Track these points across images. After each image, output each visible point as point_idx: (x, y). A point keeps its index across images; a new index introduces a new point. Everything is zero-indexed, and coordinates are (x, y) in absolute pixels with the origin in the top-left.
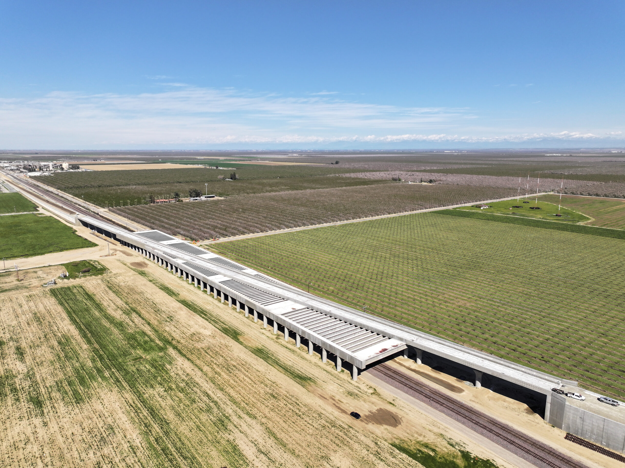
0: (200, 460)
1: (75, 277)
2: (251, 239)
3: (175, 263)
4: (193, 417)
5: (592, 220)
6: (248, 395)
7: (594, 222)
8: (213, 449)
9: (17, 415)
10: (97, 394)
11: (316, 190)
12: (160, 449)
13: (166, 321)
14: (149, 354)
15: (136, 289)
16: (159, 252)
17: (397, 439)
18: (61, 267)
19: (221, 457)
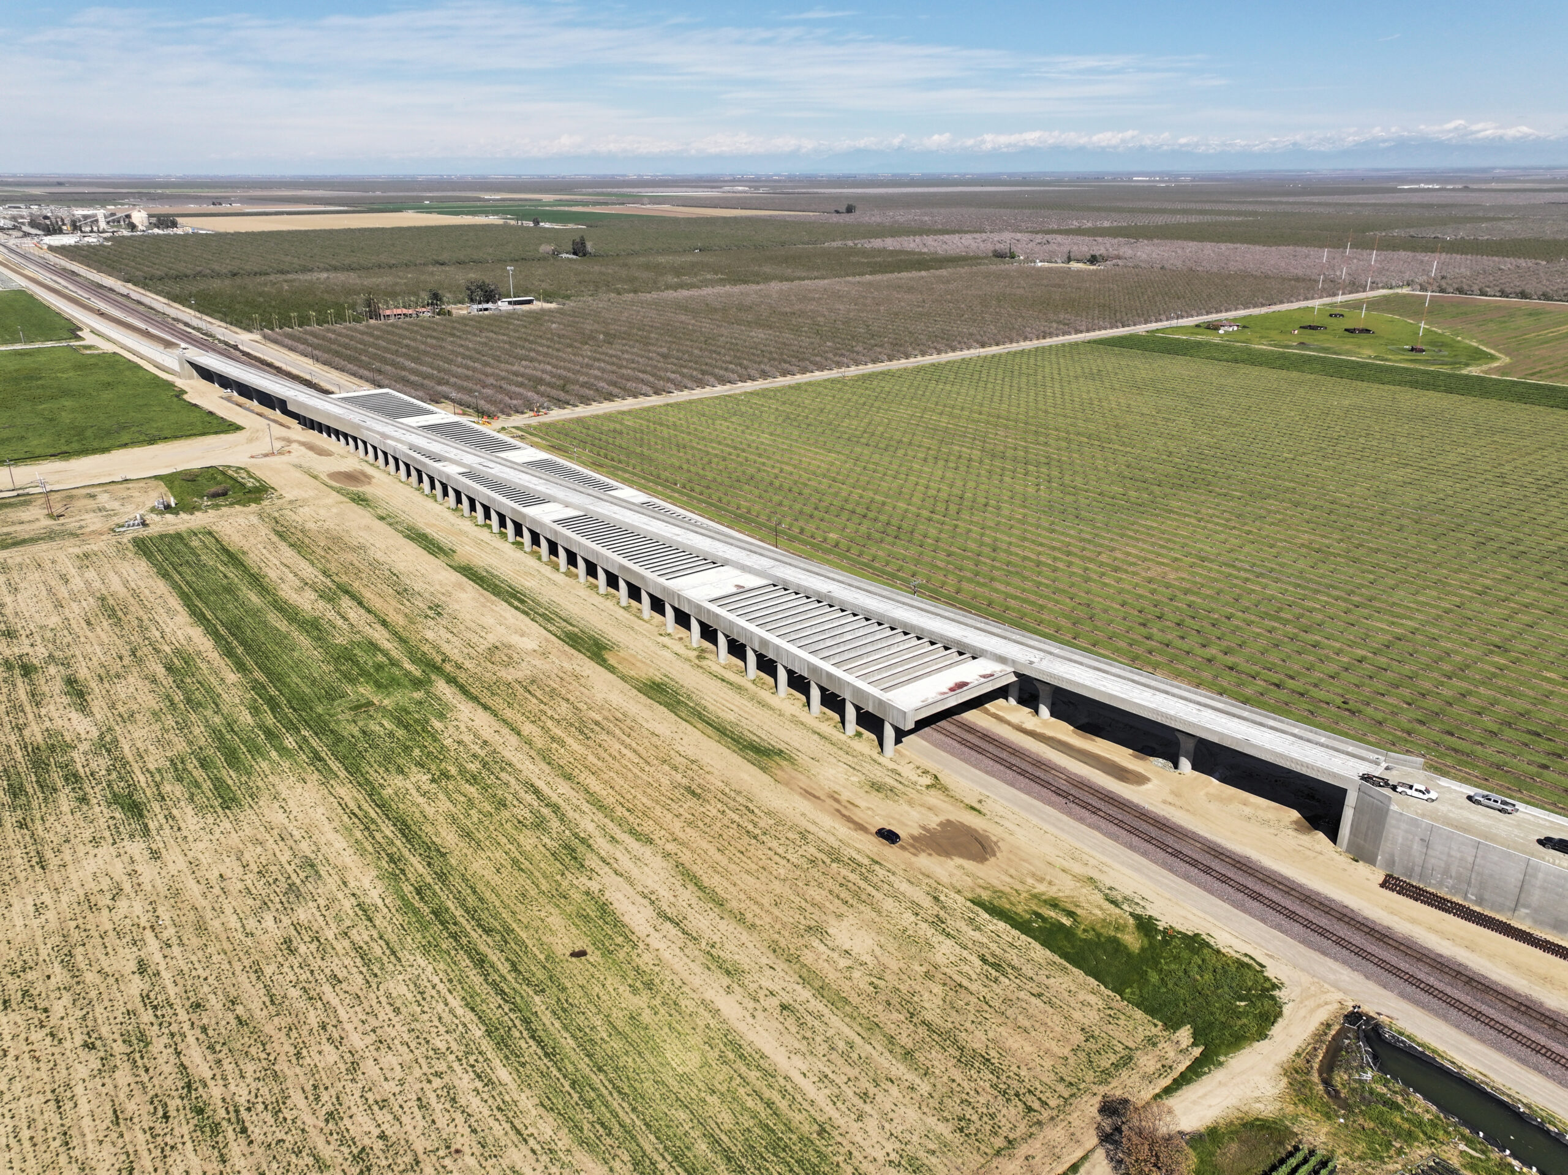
1: (192, 509)
2: (630, 412)
3: (440, 472)
4: (503, 841)
5: (1506, 360)
6: (633, 791)
7: (1505, 367)
8: (552, 910)
9: (87, 835)
10: (270, 787)
11: (796, 283)
12: (428, 911)
13: (426, 617)
14: (389, 694)
15: (346, 539)
16: (399, 446)
17: (984, 888)
18: (154, 483)
19: (573, 929)
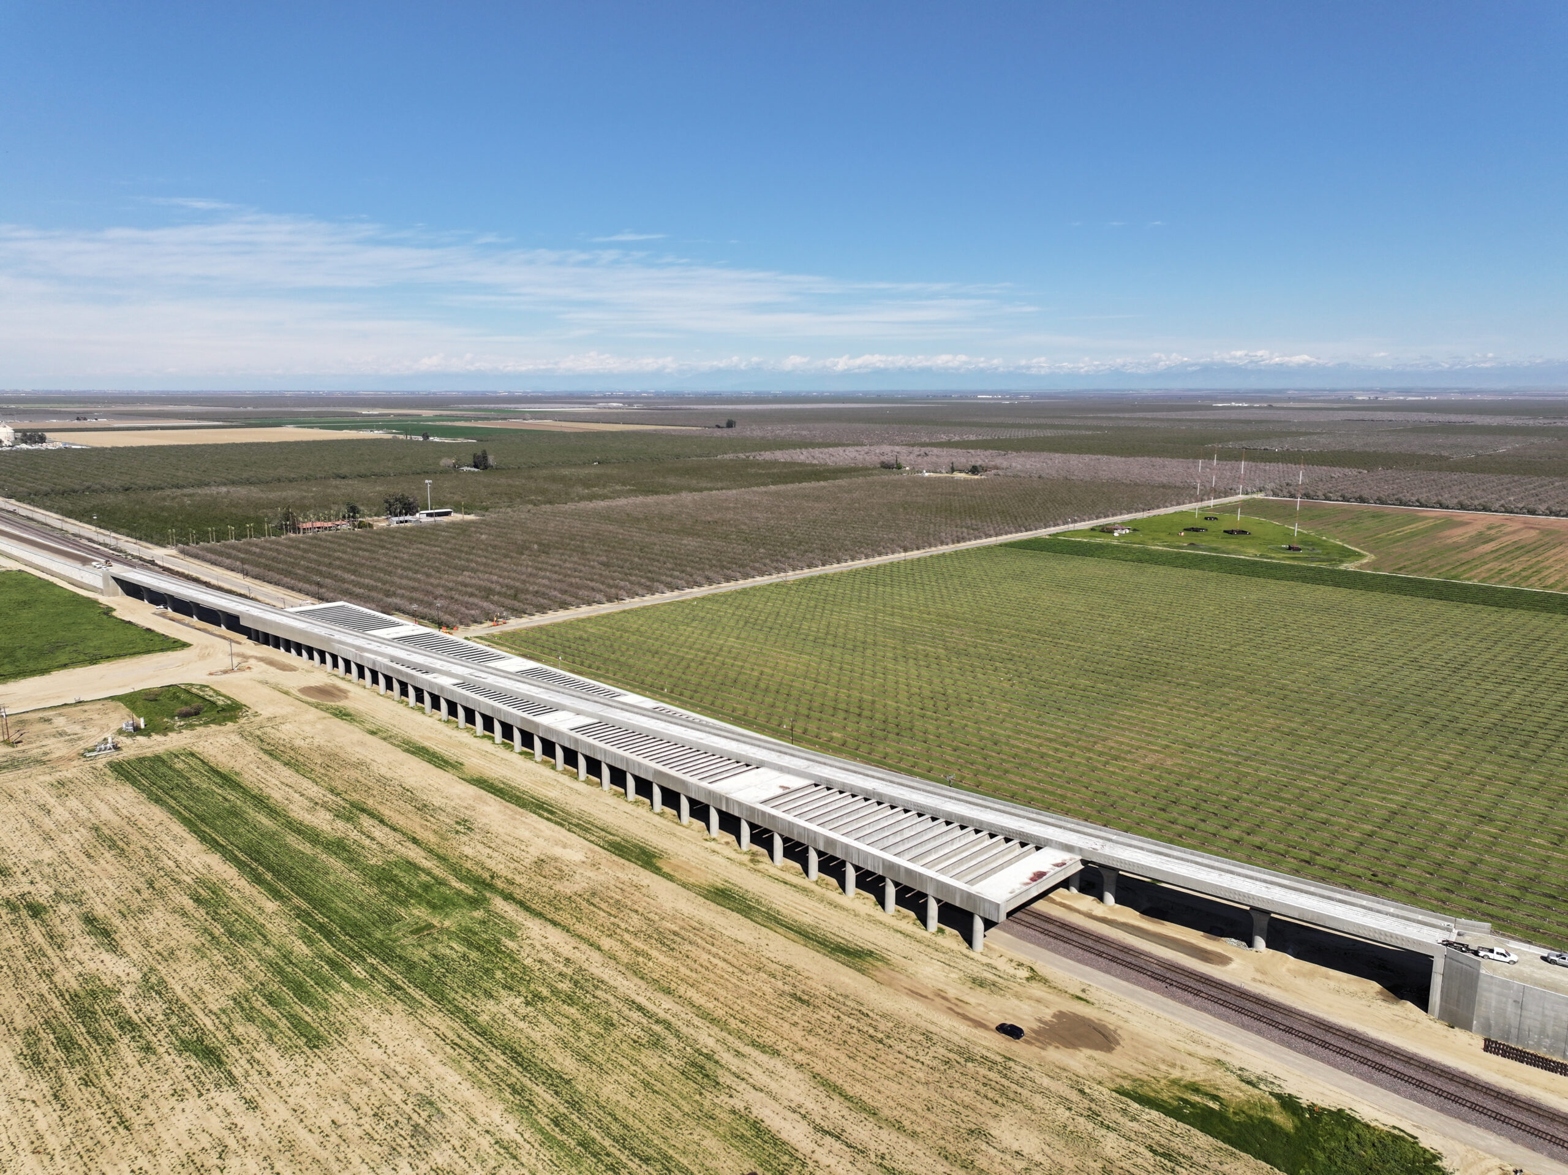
0: (685, 1162)
1: (165, 730)
2: (589, 619)
3: (431, 684)
4: (626, 1062)
5: (1369, 558)
6: (739, 1001)
7: (1374, 562)
8: (704, 1133)
9: (166, 1087)
10: (355, 1021)
11: (705, 493)
12: (573, 1143)
13: (457, 832)
14: (447, 915)
15: (343, 755)
16: (379, 659)
17: (1124, 1078)
18: (113, 704)
19: (734, 1152)
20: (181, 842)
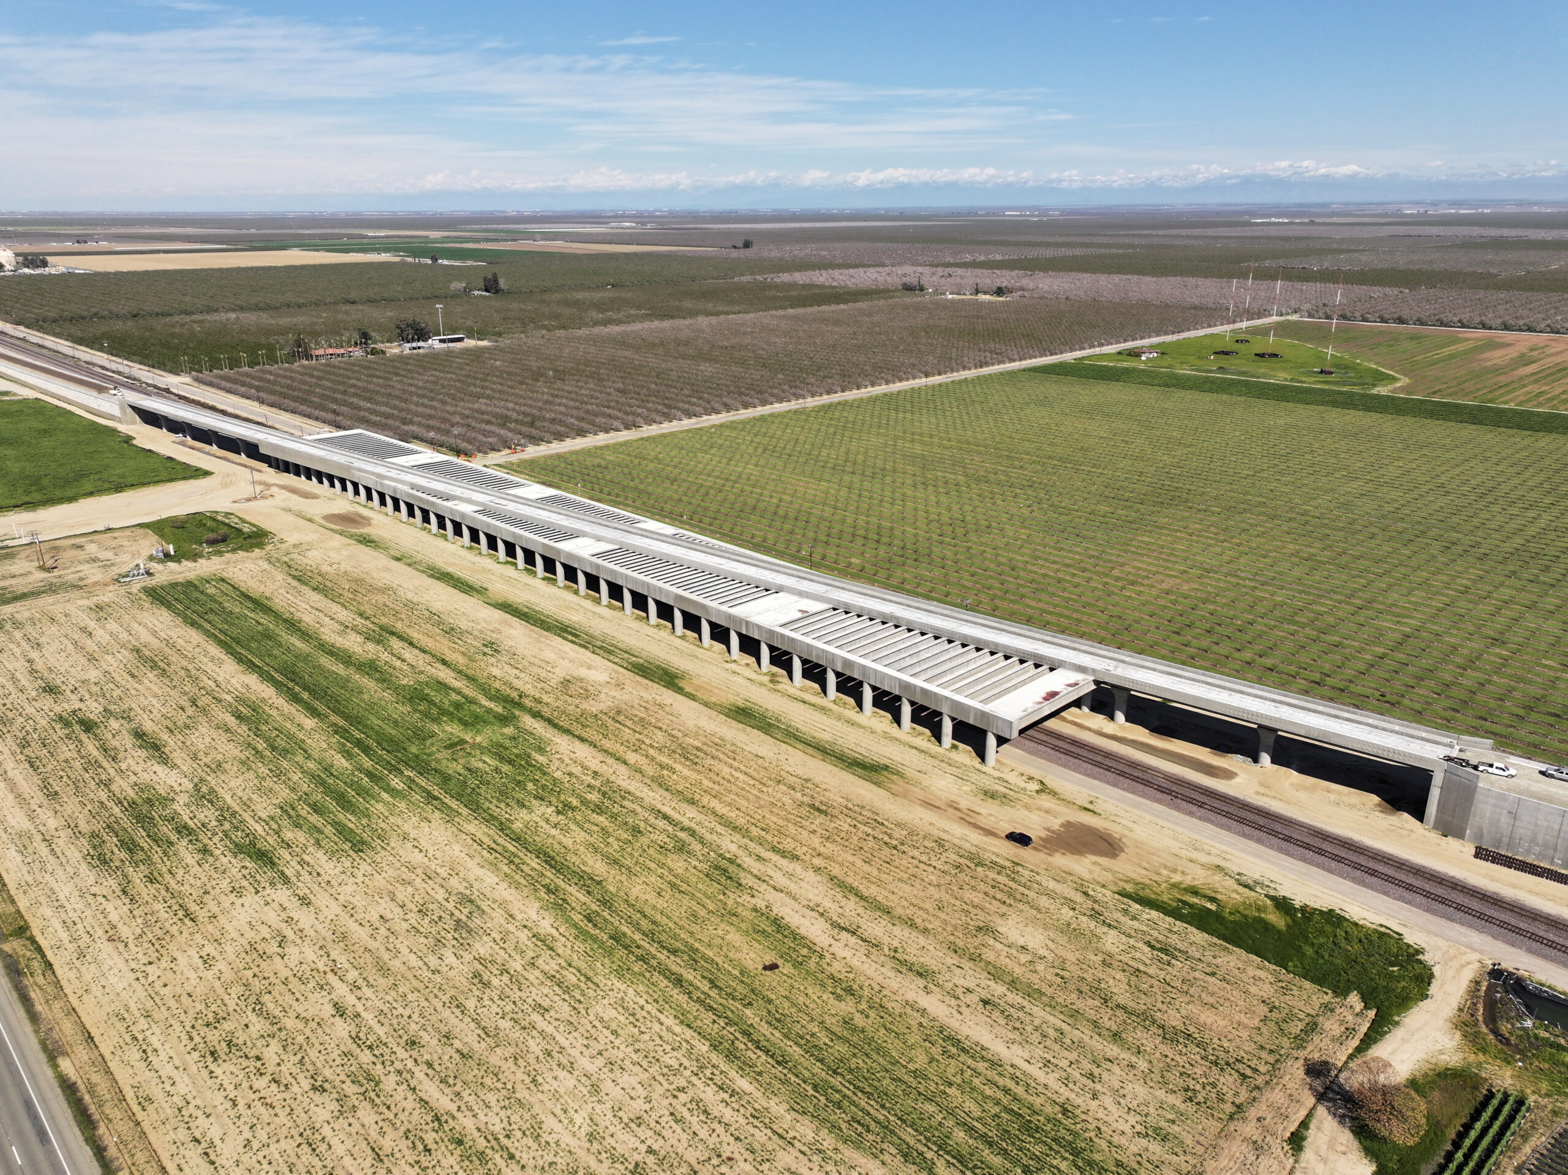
0: (710, 953)
1: (195, 557)
2: (607, 447)
3: (452, 511)
4: (653, 866)
5: (1404, 381)
6: (760, 811)
7: (1408, 386)
8: (728, 928)
9: (225, 884)
10: (395, 828)
11: (722, 317)
12: (605, 937)
13: (485, 654)
14: (478, 731)
15: (369, 580)
16: (400, 486)
17: (1126, 881)
18: (141, 531)
19: (756, 945)
20: (221, 663)
